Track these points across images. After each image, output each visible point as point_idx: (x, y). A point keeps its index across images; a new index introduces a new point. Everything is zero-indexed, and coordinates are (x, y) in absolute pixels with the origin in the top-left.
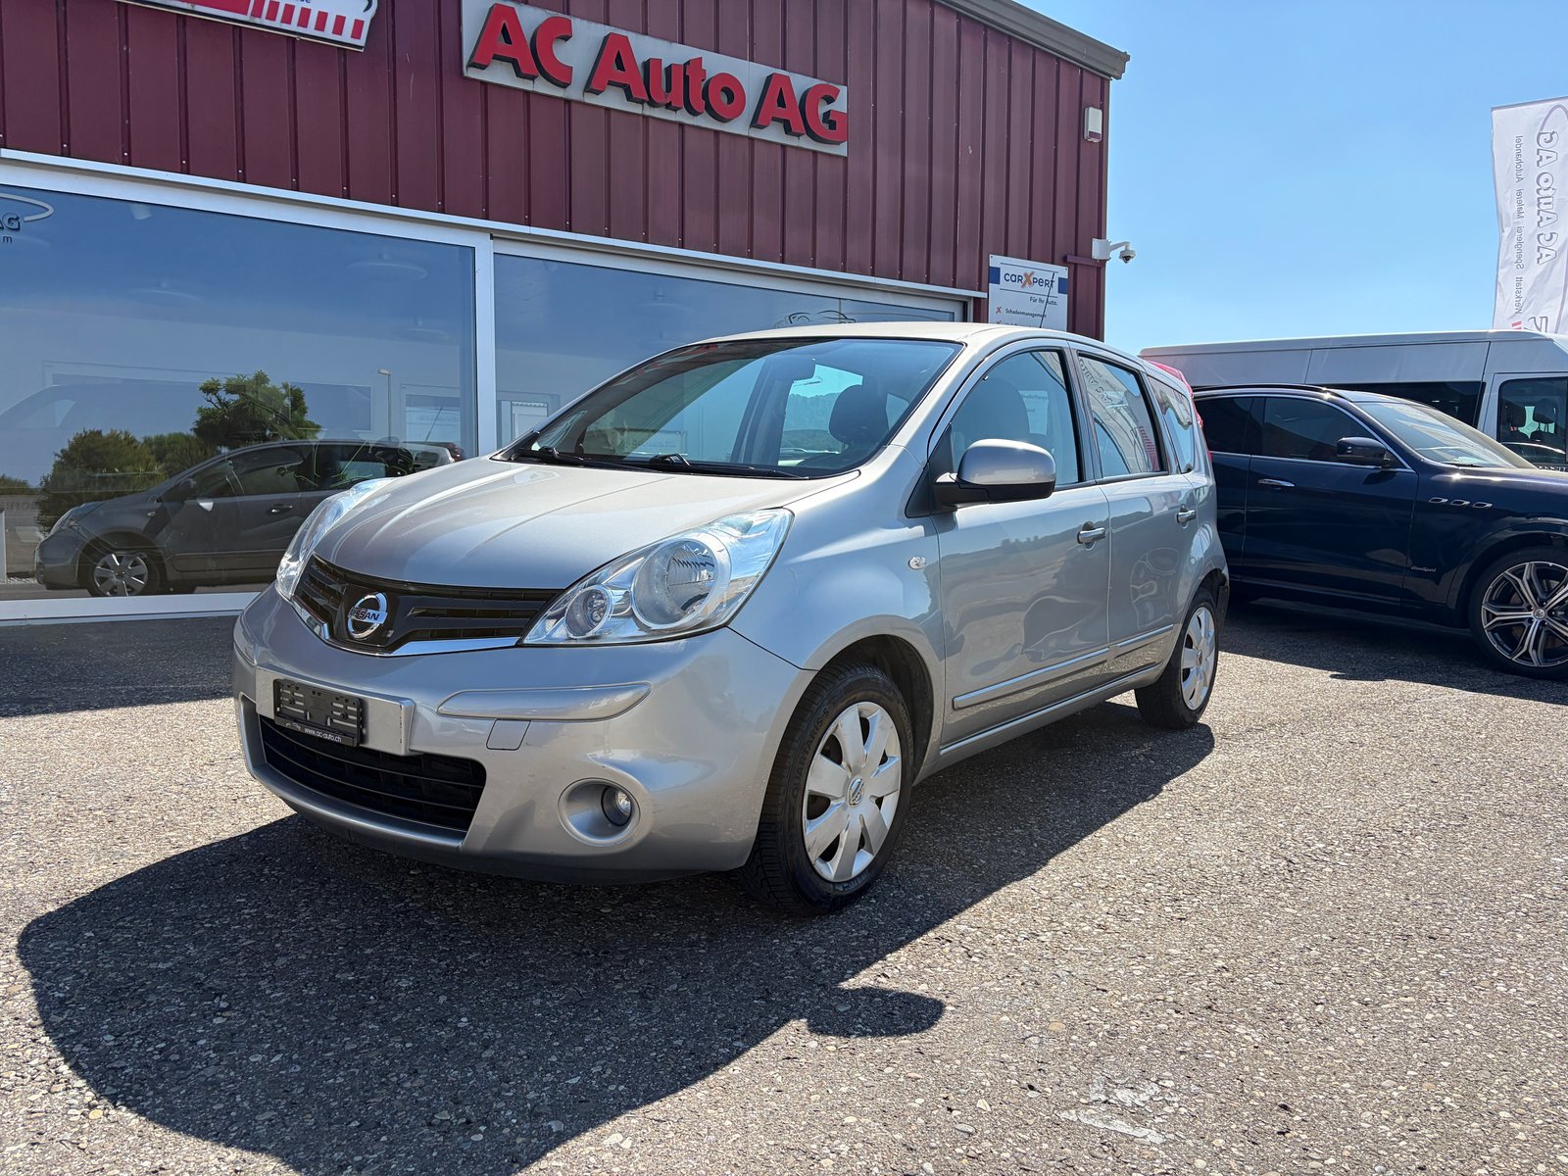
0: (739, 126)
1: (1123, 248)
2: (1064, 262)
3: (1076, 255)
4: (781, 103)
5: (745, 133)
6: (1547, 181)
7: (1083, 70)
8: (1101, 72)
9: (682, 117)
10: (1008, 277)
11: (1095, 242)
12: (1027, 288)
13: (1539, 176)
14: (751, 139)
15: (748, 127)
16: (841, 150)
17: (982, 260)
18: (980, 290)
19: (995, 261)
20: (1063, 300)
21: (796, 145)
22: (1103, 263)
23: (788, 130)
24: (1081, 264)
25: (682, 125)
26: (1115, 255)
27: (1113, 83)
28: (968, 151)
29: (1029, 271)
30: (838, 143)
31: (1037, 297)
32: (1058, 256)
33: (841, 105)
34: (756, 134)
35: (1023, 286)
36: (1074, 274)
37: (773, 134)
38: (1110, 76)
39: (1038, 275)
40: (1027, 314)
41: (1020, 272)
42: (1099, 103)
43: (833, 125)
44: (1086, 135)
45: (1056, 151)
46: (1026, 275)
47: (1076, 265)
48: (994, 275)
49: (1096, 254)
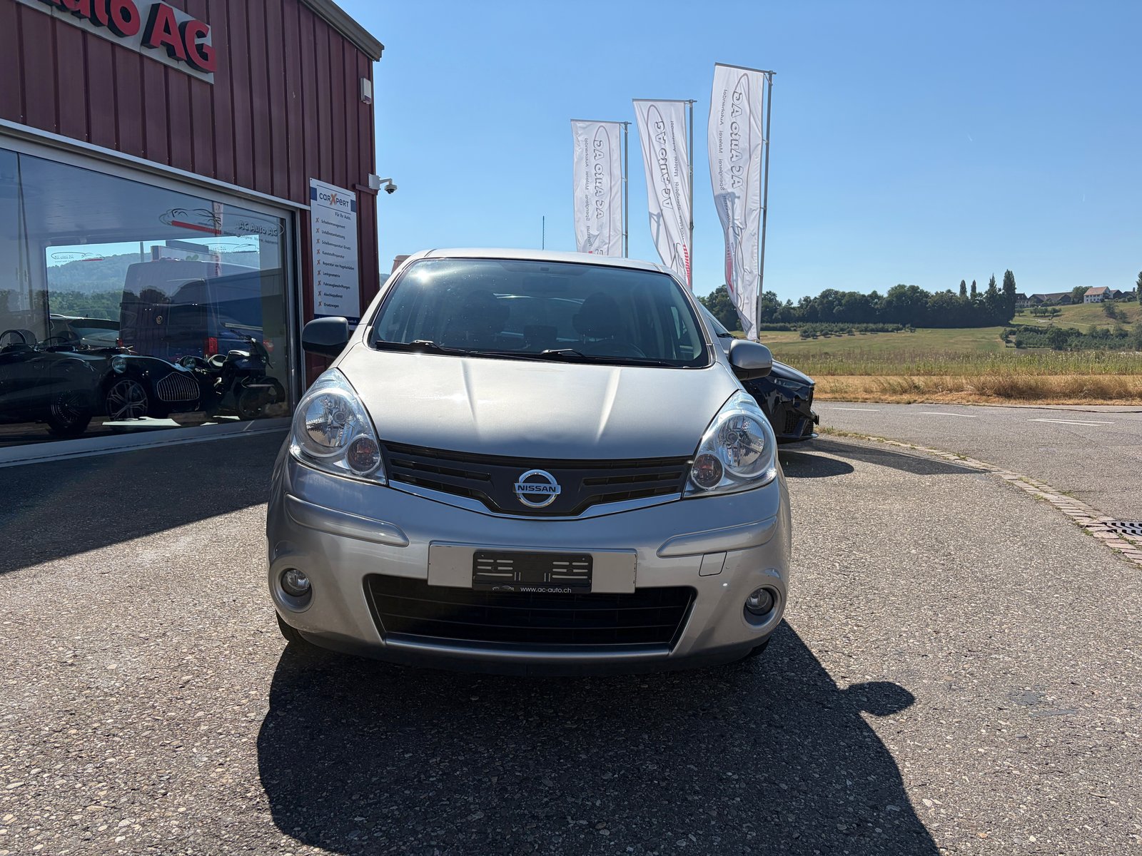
0: (132, 43)
1: (387, 183)
2: (353, 188)
3: (360, 184)
4: (167, 30)
5: (137, 48)
6: (599, 169)
7: (359, 49)
8: (369, 54)
9: (86, 25)
10: (321, 196)
11: (370, 176)
12: (333, 206)
13: (596, 165)
14: (141, 56)
15: (139, 45)
16: (209, 78)
17: (305, 183)
18: (305, 204)
19: (314, 183)
20: (354, 215)
21: (176, 67)
22: (376, 192)
23: (171, 53)
24: (364, 192)
25: (84, 32)
26: (383, 186)
27: (375, 63)
28: (292, 96)
29: (334, 193)
30: (207, 72)
31: (339, 213)
32: (349, 185)
33: (207, 41)
34: (147, 52)
35: (331, 204)
36: (359, 197)
37: (158, 55)
38: (373, 57)
39: (339, 197)
40: (334, 225)
41: (329, 193)
42: (367, 76)
43: (205, 57)
44: (362, 98)
45: (345, 105)
46: (332, 195)
47: (360, 191)
48: (313, 194)
49: (371, 185)
